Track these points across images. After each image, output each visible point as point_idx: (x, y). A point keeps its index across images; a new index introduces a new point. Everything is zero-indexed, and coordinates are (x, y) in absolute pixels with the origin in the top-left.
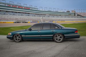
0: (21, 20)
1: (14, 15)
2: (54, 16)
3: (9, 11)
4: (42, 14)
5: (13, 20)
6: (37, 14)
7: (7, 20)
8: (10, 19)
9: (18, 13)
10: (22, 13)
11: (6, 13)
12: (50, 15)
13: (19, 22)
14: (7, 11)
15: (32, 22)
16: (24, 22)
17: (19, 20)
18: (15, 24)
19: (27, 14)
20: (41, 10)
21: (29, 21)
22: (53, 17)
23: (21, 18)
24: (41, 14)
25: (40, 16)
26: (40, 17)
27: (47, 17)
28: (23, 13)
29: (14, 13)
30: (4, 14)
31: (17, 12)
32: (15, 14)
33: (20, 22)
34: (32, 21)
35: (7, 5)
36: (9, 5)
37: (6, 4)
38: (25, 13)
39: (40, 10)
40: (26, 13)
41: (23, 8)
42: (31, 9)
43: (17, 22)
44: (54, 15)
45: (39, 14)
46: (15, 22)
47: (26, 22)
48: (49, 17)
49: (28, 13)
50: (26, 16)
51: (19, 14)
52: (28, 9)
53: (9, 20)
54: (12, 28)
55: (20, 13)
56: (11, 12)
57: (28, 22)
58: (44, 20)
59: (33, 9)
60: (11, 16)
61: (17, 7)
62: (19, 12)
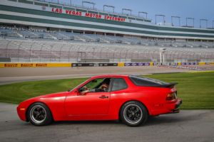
0: (95, 57)
1: (72, 39)
2: (202, 43)
3: (57, 29)
4: (163, 39)
5: (69, 57)
6: (146, 37)
7: (51, 57)
8: (61, 55)
9: (84, 35)
10: (97, 33)
11: (47, 34)
12: (189, 40)
13: (88, 65)
14: (48, 29)
15: (131, 65)
16: (103, 65)
17: (90, 56)
18: (75, 69)
19: (115, 39)
20: (160, 24)
21: (122, 62)
22: (201, 47)
23: (96, 51)
24: (159, 38)
25: (156, 45)
26: (156, 48)
27: (179, 47)
28: (103, 34)
29: (72, 34)
30: (41, 38)
31: (81, 32)
32: (76, 36)
33: (93, 65)
34: (132, 60)
35: (49, 9)
36: (55, 9)
37: (47, 5)
38: (108, 34)
39: (157, 25)
40: (112, 34)
41: (103, 17)
42: (127, 21)
43: (84, 65)
44: (203, 41)
45: (153, 38)
46: (77, 65)
47: (111, 62)
48: (185, 46)
49: (118, 35)
50: (112, 43)
51: (88, 37)
52: (118, 20)
53: (55, 57)
54: (65, 84)
55: (92, 33)
56: (62, 30)
57: (117, 65)
58: (168, 57)
59: (133, 21)
60: (64, 43)
61: (83, 14)
62: (88, 32)
